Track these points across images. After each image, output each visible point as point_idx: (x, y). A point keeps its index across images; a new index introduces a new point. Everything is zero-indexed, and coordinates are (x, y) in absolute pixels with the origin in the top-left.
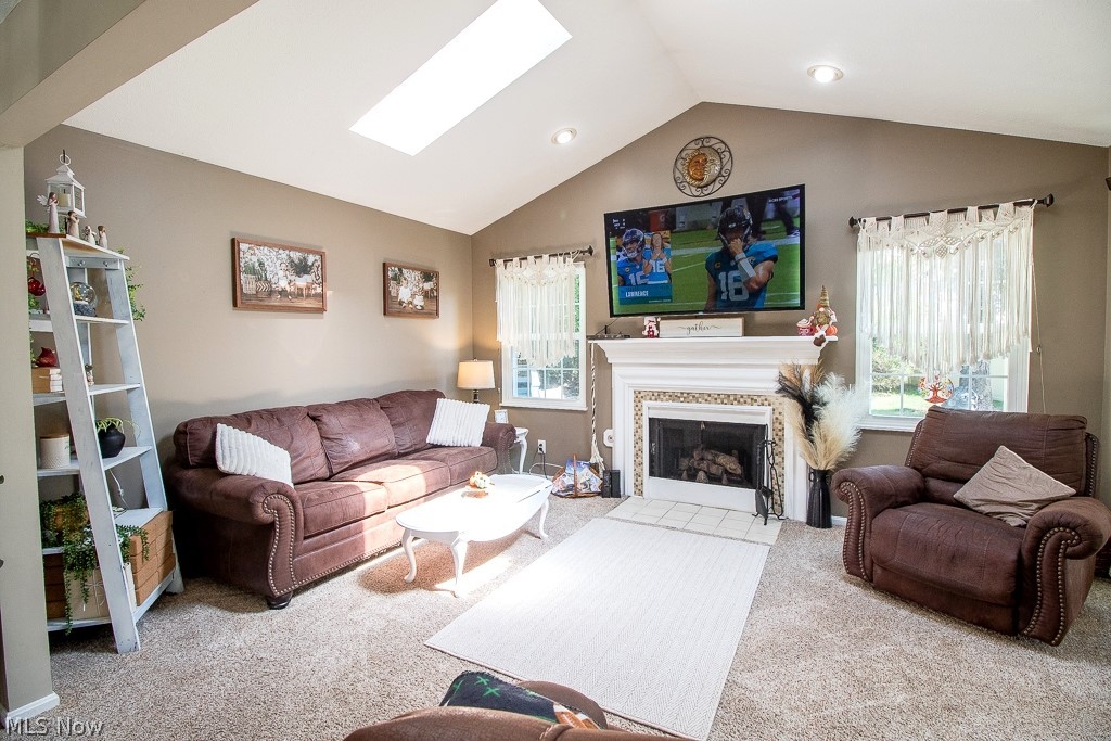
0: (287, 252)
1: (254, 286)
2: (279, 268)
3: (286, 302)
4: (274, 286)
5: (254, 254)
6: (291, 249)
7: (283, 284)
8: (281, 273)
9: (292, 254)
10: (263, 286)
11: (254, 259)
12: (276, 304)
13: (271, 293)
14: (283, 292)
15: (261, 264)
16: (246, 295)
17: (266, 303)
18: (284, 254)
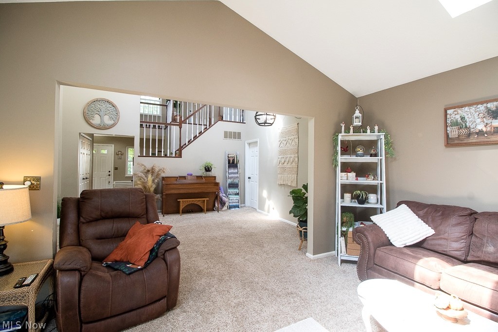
0: (485, 105)
1: (457, 133)
2: (476, 117)
3: (482, 139)
4: (472, 130)
5: (458, 114)
6: (487, 102)
7: (481, 127)
8: (479, 121)
9: (489, 105)
10: (464, 131)
11: (458, 117)
12: (474, 141)
13: (469, 135)
14: (480, 133)
15: (463, 118)
16: (451, 139)
17: (465, 142)
18: (482, 108)
